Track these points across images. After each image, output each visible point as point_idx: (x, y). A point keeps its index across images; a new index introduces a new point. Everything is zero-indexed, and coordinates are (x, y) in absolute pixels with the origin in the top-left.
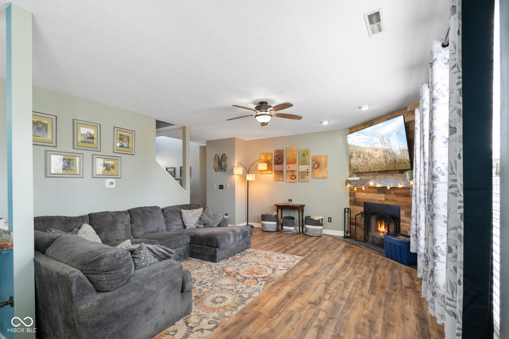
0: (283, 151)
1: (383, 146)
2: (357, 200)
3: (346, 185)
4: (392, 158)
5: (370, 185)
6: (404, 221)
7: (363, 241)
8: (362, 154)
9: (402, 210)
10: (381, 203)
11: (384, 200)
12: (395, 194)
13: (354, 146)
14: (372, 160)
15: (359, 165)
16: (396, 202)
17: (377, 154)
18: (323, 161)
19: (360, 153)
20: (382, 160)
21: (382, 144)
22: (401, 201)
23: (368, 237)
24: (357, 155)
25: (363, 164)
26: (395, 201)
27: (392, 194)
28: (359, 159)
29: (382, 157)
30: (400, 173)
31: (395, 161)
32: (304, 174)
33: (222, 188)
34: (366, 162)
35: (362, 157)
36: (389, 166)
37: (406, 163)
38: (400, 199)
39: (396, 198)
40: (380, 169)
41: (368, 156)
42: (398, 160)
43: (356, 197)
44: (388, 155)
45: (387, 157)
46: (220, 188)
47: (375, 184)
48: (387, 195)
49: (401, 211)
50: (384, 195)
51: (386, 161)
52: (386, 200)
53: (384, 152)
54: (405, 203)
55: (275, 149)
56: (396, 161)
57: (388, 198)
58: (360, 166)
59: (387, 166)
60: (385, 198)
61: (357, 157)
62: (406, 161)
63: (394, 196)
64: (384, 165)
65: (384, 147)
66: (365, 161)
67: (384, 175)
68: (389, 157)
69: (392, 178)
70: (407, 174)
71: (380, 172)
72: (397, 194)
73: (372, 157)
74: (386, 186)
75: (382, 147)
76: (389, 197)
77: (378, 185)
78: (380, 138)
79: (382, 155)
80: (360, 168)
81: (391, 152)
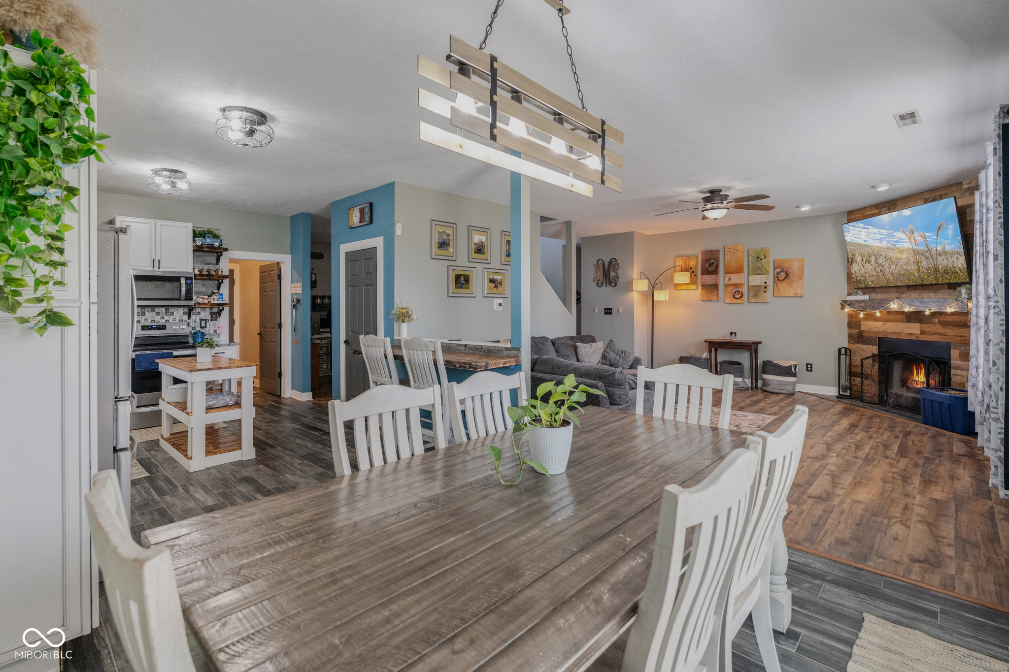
0: (717, 251)
1: (914, 245)
2: (864, 334)
3: (843, 308)
4: (930, 265)
5: (890, 309)
6: (958, 368)
7: (877, 402)
8: (874, 257)
9: (954, 349)
10: (914, 338)
11: (919, 333)
12: (940, 323)
13: (858, 244)
14: (892, 267)
15: (867, 274)
16: (941, 337)
17: (901, 258)
18: (795, 267)
19: (870, 256)
20: (912, 268)
21: (911, 243)
22: (952, 334)
23: (887, 397)
24: (864, 259)
25: (875, 274)
26: (940, 334)
27: (935, 324)
28: (867, 265)
29: (912, 263)
30: (949, 288)
31: (936, 270)
32: (758, 291)
33: (611, 313)
34: (881, 271)
35: (873, 261)
36: (926, 277)
38: (950, 331)
39: (941, 330)
40: (907, 282)
41: (884, 261)
42: (942, 268)
43: (862, 329)
44: (922, 260)
45: (921, 262)
46: (606, 313)
47: (901, 306)
48: (925, 326)
49: (952, 350)
50: (918, 325)
51: (919, 269)
52: (923, 333)
53: (915, 254)
54: (959, 338)
55: (702, 249)
56: (939, 270)
57: (926, 329)
58: (870, 276)
59: (921, 278)
60: (920, 330)
61: (864, 261)
62: (960, 269)
63: (940, 326)
64: (916, 275)
65: (915, 247)
66: (878, 269)
67: (918, 292)
68: (924, 263)
69: (933, 297)
70: (963, 290)
71: (909, 287)
72: (944, 324)
73: (892, 262)
74: (922, 309)
75: (911, 247)
76: (928, 328)
77: (907, 309)
78: (908, 233)
79: (911, 259)
80: (870, 279)
81: (928, 254)
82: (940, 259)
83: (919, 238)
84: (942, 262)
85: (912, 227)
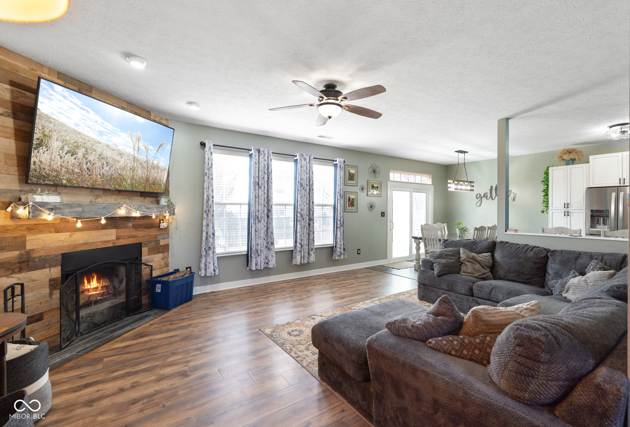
1: (136, 152)
2: (34, 255)
4: (144, 175)
5: (118, 214)
8: (84, 149)
9: (145, 247)
10: (111, 245)
11: (115, 239)
12: (134, 226)
14: (105, 168)
15: (64, 169)
16: (135, 239)
17: (119, 162)
19: (77, 147)
21: (134, 150)
22: (142, 235)
24: (66, 148)
25: (77, 170)
26: (133, 237)
27: (129, 228)
29: (129, 169)
31: (147, 180)
34: (88, 169)
36: (137, 185)
37: (161, 185)
38: (142, 232)
39: (135, 233)
40: (117, 187)
41: (96, 159)
42: (152, 179)
43: (28, 248)
44: (139, 168)
45: (137, 171)
47: (129, 211)
48: (120, 230)
50: (114, 231)
52: (118, 238)
53: (134, 161)
54: (147, 237)
56: (149, 180)
57: (122, 234)
58: (67, 172)
59: (132, 185)
60: (117, 236)
61: (65, 151)
62: (161, 182)
63: (133, 230)
64: (129, 181)
65: (136, 155)
66: (85, 167)
68: (140, 172)
72: (137, 228)
73: (107, 163)
76: (125, 232)
78: (134, 139)
79: (129, 165)
80: (67, 176)
81: (145, 165)
82: (153, 171)
83: (142, 147)
84: (154, 175)
85: (140, 135)
